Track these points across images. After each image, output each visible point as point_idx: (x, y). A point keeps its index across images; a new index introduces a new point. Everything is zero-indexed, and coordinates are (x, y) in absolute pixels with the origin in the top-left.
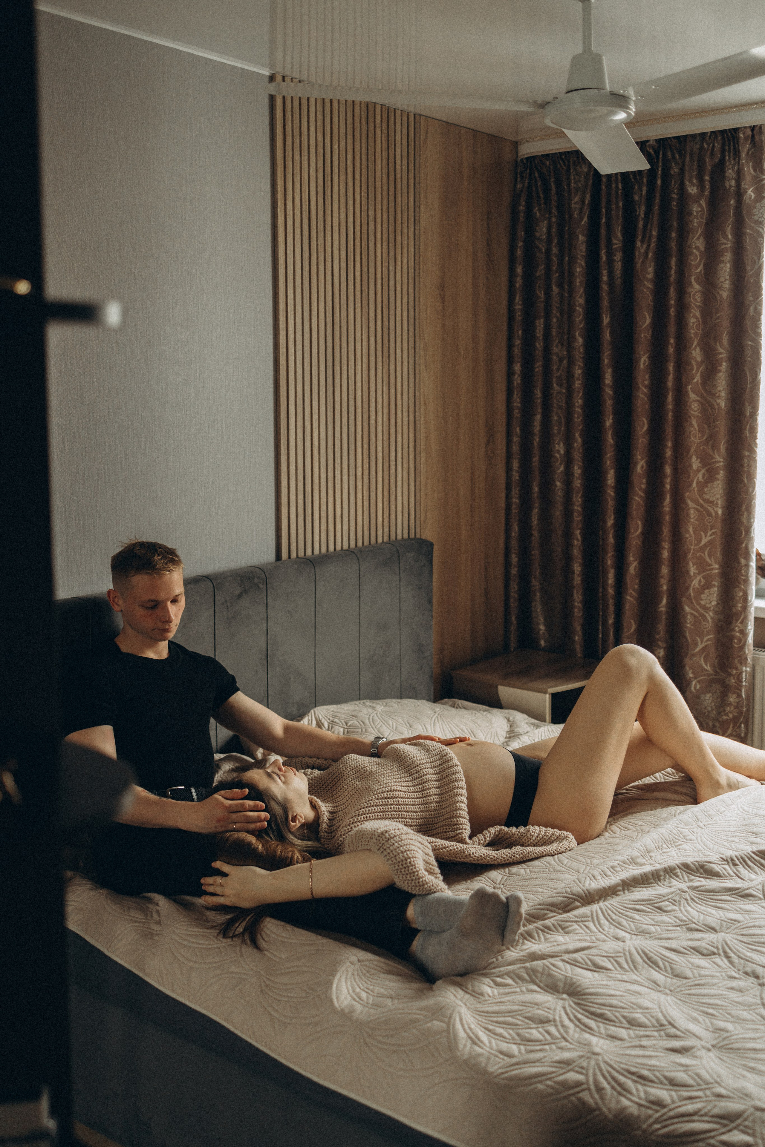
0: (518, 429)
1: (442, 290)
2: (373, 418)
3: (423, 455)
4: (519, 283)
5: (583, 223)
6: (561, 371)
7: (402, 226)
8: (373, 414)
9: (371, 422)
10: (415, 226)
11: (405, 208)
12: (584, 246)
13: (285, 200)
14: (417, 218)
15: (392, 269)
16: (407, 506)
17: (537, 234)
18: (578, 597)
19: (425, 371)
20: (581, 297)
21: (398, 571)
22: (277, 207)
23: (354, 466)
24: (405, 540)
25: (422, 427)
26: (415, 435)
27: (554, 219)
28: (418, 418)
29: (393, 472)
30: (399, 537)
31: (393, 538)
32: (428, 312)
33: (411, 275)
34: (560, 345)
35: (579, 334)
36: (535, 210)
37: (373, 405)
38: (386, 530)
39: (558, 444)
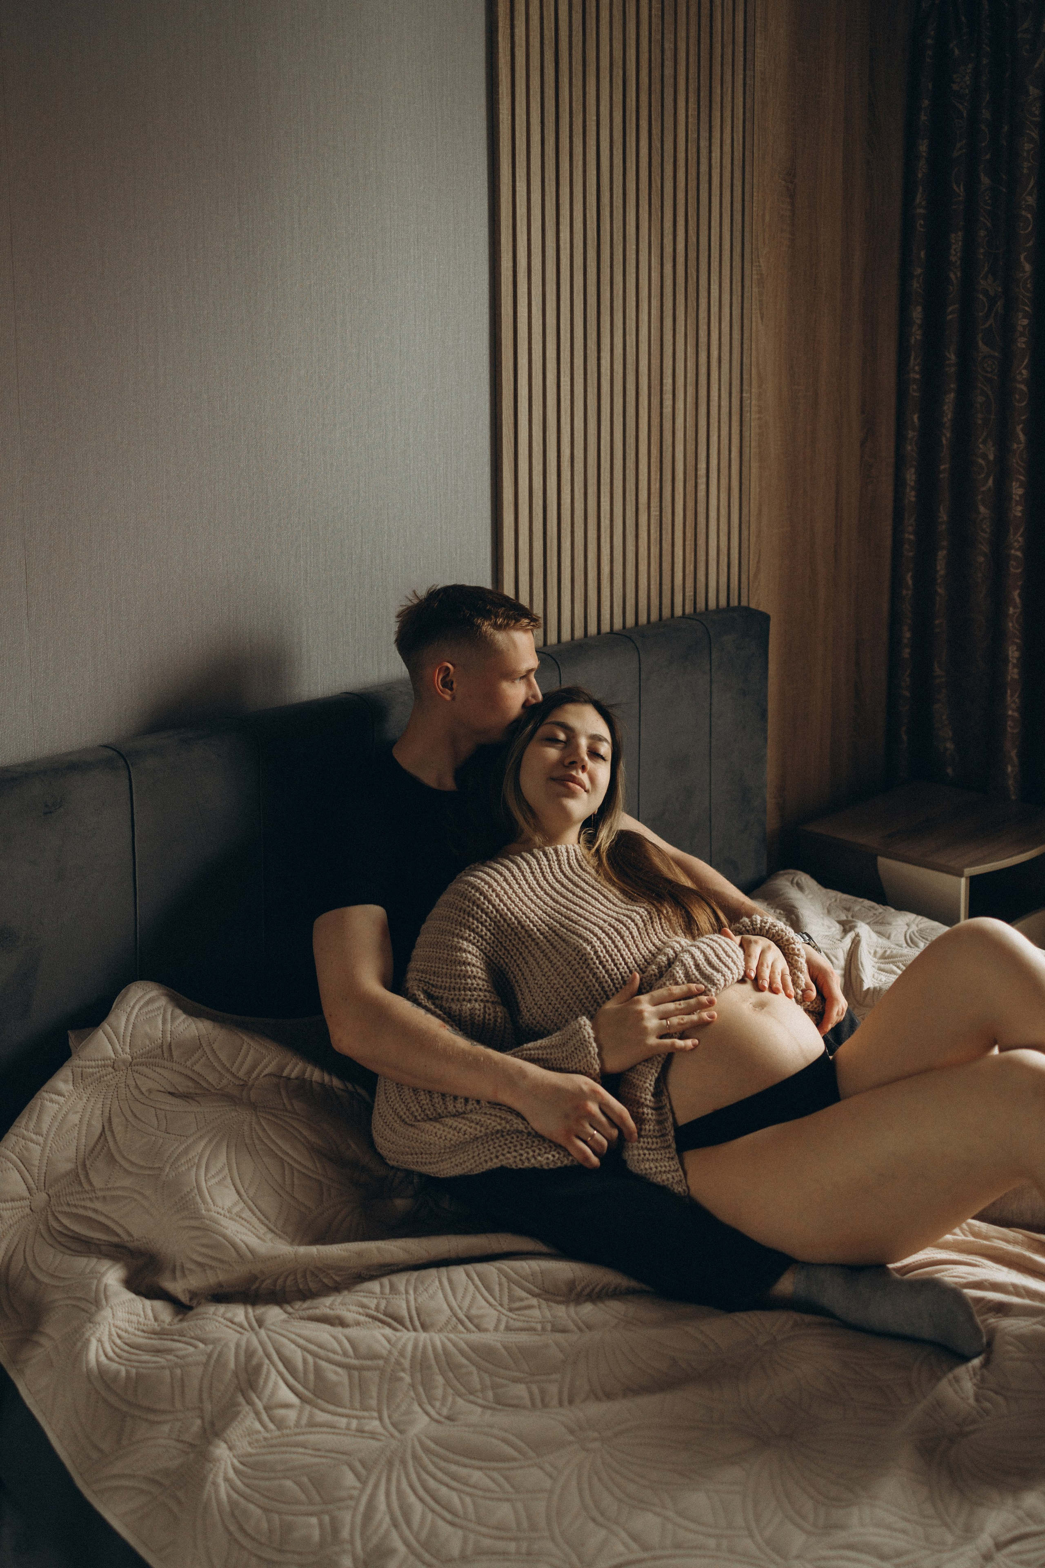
0: (916, 418)
1: (792, 183)
2: (668, 403)
3: (755, 465)
4: (922, 169)
5: (1037, 66)
6: (991, 321)
7: (722, 69)
8: (668, 397)
9: (665, 410)
10: (745, 70)
11: (728, 38)
12: (1038, 105)
13: (512, 19)
14: (749, 56)
15: (704, 143)
16: (726, 552)
17: (955, 87)
18: (1014, 702)
19: (760, 322)
20: (1030, 194)
21: (708, 667)
22: (497, 31)
23: (634, 487)
24: (723, 610)
25: (753, 417)
26: (741, 431)
27: (985, 61)
28: (746, 402)
29: (702, 494)
30: (712, 605)
31: (701, 606)
32: (767, 218)
33: (738, 155)
34: (990, 276)
35: (1025, 258)
36: (951, 45)
37: (668, 381)
38: (689, 593)
39: (984, 442)
